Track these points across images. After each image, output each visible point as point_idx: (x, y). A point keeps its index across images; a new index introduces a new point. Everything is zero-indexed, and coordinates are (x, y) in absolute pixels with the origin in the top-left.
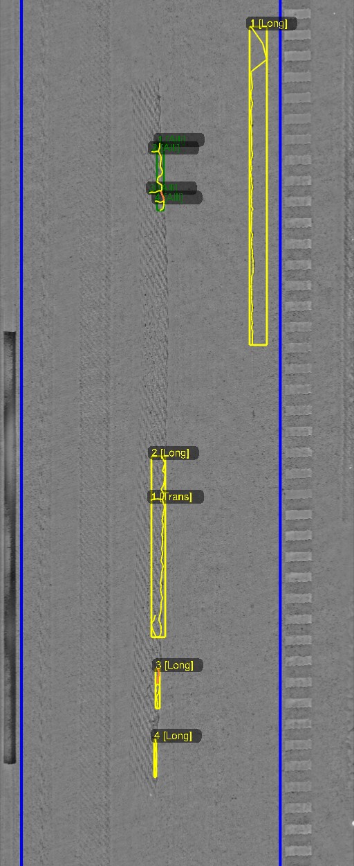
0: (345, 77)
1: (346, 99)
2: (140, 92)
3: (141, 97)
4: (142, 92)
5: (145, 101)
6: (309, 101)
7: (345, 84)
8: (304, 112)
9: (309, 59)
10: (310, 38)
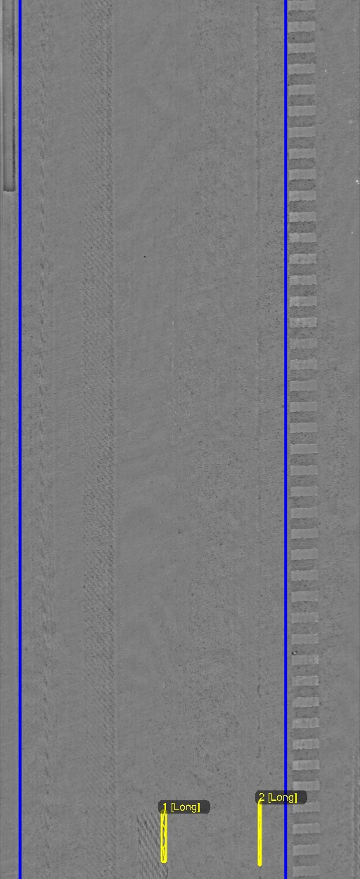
0: (355, 808)
1: (356, 829)
2: (146, 823)
3: (147, 828)
4: (148, 822)
5: (151, 831)
6: (319, 832)
7: (355, 815)
8: (313, 842)
9: (318, 789)
10: (318, 768)
